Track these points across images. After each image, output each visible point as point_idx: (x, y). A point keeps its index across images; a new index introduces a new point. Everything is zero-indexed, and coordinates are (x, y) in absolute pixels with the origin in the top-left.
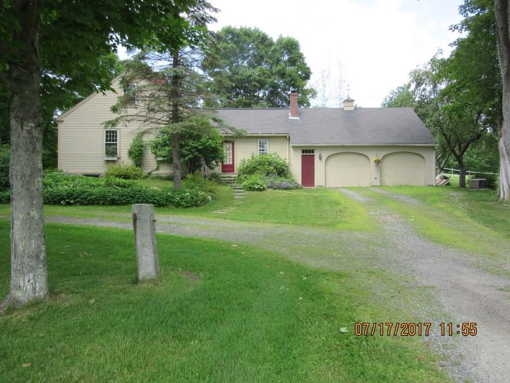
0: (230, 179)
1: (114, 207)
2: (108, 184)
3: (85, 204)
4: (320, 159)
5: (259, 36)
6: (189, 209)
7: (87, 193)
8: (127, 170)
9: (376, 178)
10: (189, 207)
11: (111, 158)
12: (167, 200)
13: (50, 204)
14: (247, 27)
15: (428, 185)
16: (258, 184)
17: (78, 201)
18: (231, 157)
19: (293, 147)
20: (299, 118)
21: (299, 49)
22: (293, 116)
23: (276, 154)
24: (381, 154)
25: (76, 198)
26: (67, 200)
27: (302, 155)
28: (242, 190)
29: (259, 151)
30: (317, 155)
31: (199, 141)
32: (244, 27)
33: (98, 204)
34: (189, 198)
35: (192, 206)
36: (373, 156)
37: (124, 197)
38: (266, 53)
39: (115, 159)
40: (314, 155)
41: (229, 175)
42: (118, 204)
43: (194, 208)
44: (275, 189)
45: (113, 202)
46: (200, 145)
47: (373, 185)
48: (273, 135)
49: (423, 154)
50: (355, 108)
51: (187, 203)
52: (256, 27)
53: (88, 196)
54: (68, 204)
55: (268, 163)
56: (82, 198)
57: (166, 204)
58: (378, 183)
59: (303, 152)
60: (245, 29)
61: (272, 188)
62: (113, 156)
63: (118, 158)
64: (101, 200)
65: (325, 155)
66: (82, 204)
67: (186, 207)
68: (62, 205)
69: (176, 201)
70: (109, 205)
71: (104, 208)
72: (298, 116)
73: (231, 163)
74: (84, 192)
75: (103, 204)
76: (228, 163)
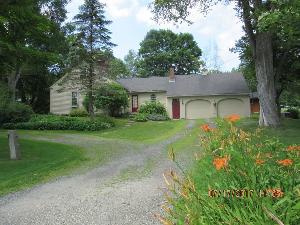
0: (134, 115)
1: (61, 131)
2: (62, 120)
3: (49, 130)
4: (183, 103)
5: (169, 34)
6: (94, 132)
7: (50, 124)
8: (80, 112)
9: (215, 114)
10: (94, 130)
11: (74, 106)
12: (84, 127)
13: (34, 130)
14: (163, 29)
15: (246, 117)
16: (142, 118)
17: (46, 128)
18: (137, 104)
19: (167, 97)
20: (175, 81)
21: (193, 39)
22: (171, 80)
23: (158, 102)
24: (217, 100)
25: (45, 127)
26: (41, 128)
27: (173, 102)
28: (133, 122)
29: (151, 100)
30: (181, 101)
31: (113, 97)
32: (161, 29)
33: (54, 129)
34: (94, 126)
35: (96, 130)
36: (213, 101)
37: (66, 126)
38: (173, 42)
39: (76, 106)
40: (179, 102)
41: (134, 113)
42: (63, 130)
43: (97, 131)
44: (153, 121)
45: (61, 129)
46: (113, 99)
47: (213, 117)
48: (158, 91)
49: (243, 99)
50: (207, 74)
51: (93, 129)
52: (168, 29)
53: (50, 125)
54: (42, 129)
55: (152, 107)
56: (48, 127)
57: (83, 129)
58: (216, 116)
59: (173, 100)
60: (162, 30)
61: (152, 120)
62: (75, 105)
63: (78, 106)
64: (56, 127)
65: (185, 101)
66: (48, 129)
67: (92, 131)
68: (39, 130)
69: (88, 128)
70: (59, 130)
71: (56, 131)
72: (174, 80)
73: (137, 107)
74: (49, 124)
75: (57, 129)
76: (135, 107)
